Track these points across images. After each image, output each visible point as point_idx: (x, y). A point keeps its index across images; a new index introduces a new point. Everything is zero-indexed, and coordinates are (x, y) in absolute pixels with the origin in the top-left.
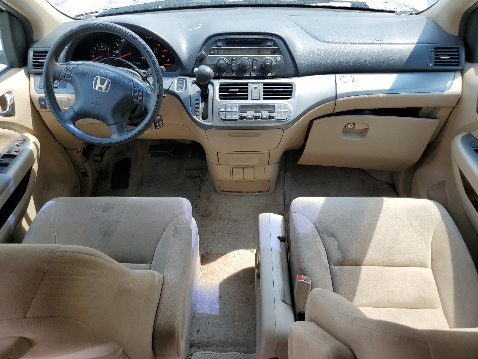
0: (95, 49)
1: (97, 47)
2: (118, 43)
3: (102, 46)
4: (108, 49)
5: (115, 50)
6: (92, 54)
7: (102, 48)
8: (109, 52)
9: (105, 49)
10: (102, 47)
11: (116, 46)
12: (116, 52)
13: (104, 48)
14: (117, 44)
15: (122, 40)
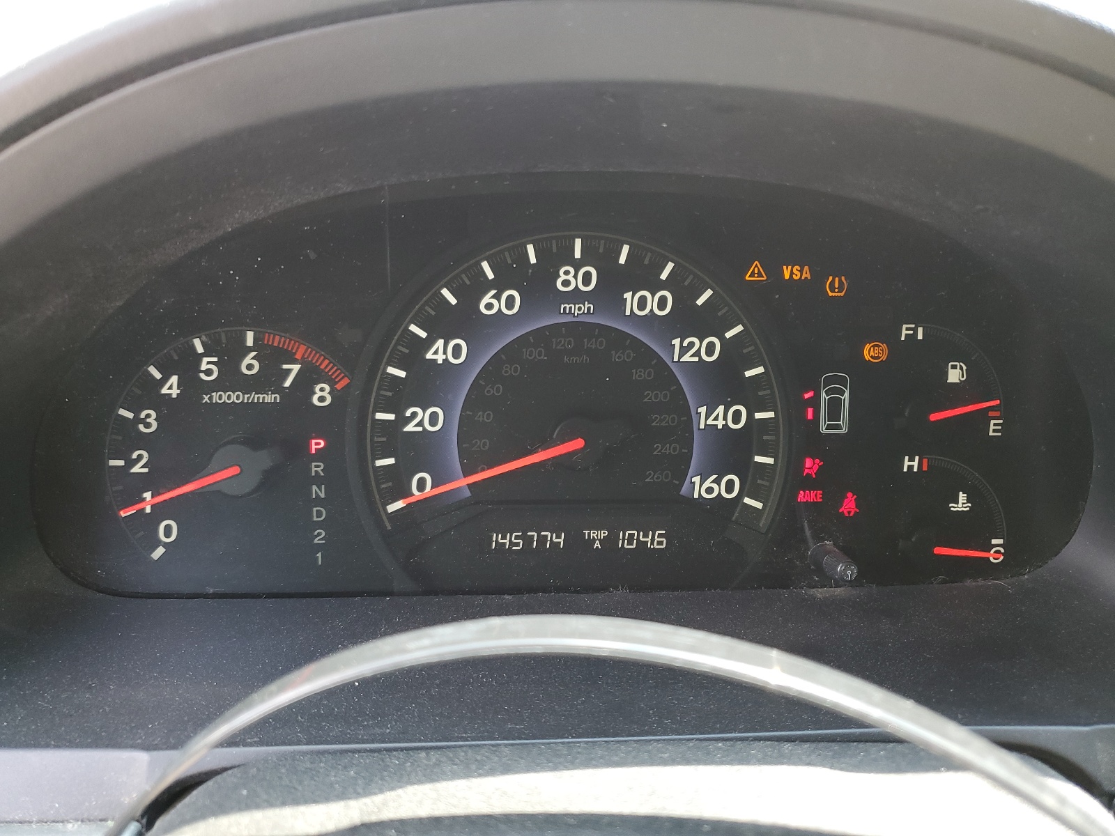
0: (172, 387)
1: (187, 366)
2: (445, 323)
3: (248, 360)
4: (322, 395)
5: (399, 398)
6: (130, 438)
7: (249, 384)
8: (324, 420)
9: (279, 389)
10: (250, 364)
11: (413, 353)
12: (410, 428)
13: (269, 377)
14: (429, 342)
15: (487, 299)
